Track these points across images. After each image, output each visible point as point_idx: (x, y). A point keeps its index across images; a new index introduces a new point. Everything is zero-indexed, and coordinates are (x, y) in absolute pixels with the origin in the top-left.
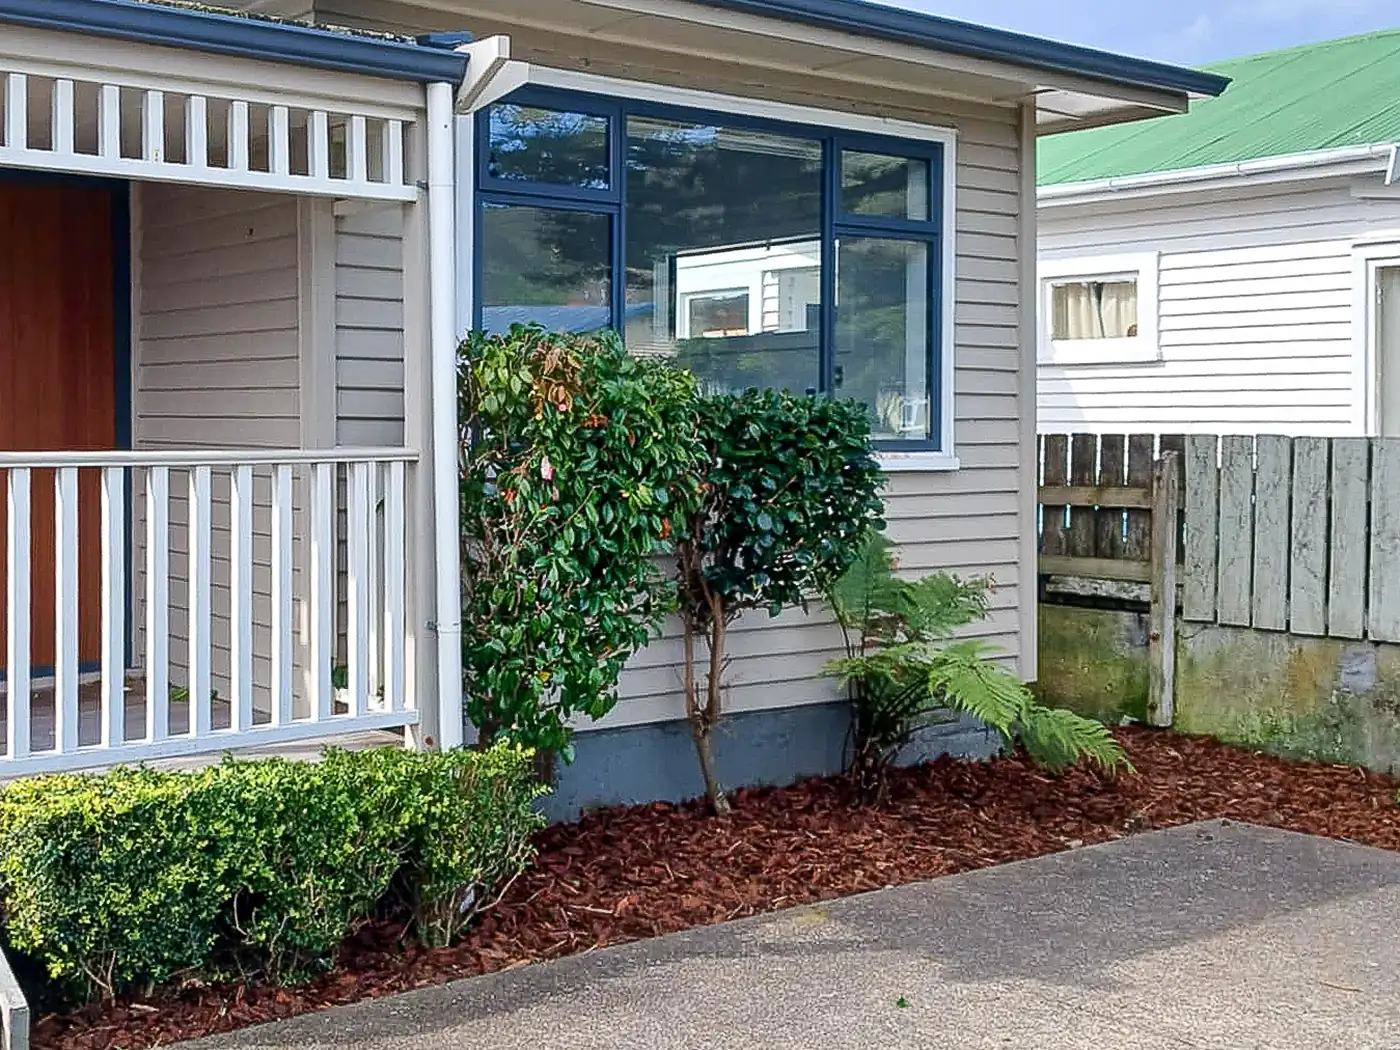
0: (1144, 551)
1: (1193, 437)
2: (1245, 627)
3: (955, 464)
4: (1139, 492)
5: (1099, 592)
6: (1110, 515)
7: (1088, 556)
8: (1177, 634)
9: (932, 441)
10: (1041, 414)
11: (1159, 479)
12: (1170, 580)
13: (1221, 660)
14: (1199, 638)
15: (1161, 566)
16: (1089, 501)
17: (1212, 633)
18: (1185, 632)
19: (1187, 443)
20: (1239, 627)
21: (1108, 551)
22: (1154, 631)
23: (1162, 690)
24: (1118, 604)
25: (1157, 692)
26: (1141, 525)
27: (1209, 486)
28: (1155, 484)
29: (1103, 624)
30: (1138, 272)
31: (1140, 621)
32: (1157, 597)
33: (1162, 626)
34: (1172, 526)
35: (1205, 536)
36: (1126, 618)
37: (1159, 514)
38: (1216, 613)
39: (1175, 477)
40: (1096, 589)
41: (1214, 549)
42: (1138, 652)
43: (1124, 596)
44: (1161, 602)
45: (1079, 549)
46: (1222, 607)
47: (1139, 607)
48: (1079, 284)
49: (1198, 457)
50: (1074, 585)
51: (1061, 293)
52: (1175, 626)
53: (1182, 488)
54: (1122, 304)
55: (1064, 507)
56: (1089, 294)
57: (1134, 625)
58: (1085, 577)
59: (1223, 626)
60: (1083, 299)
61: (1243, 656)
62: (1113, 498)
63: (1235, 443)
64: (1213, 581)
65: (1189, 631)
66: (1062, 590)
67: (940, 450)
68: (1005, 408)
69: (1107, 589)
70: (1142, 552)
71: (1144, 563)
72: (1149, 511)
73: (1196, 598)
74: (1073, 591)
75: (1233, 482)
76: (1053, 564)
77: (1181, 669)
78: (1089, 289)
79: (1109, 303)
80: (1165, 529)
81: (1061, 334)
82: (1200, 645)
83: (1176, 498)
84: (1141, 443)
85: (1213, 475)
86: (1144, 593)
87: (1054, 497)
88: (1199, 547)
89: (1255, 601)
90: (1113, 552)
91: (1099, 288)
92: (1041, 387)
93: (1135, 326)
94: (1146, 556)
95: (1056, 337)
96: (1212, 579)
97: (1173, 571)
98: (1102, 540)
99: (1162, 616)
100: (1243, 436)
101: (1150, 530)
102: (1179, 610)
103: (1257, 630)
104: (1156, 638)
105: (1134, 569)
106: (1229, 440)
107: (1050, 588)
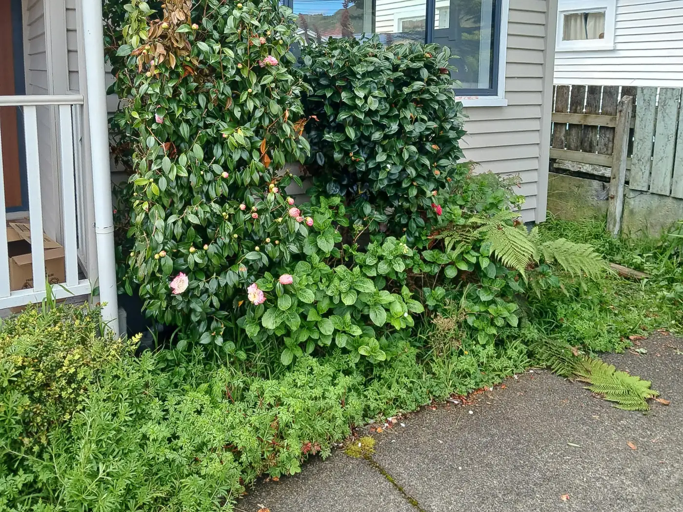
0: (609, 150)
1: (642, 89)
2: (666, 196)
3: (505, 103)
4: (608, 117)
5: (582, 170)
6: (590, 129)
7: (577, 149)
8: (624, 195)
9: (492, 90)
10: (556, 75)
11: (621, 111)
12: (623, 167)
13: (650, 212)
14: (637, 199)
15: (618, 159)
16: (580, 122)
17: (645, 197)
18: (629, 194)
19: (639, 91)
20: (662, 195)
21: (588, 148)
22: (612, 193)
23: (614, 226)
24: (592, 177)
25: (611, 226)
26: (608, 136)
27: (650, 116)
28: (618, 114)
29: (583, 186)
30: (606, 8)
31: (604, 187)
32: (615, 175)
33: (617, 191)
34: (626, 138)
35: (646, 144)
36: (596, 184)
37: (619, 130)
38: (649, 186)
39: (630, 111)
40: (580, 168)
41: (650, 151)
42: (602, 203)
43: (596, 173)
44: (617, 178)
45: (572, 146)
46: (653, 184)
47: (604, 179)
48: (577, 14)
49: (644, 100)
50: (569, 166)
51: (568, 18)
52: (624, 191)
53: (634, 116)
54: (597, 24)
55: (566, 124)
56: (581, 18)
57: (600, 189)
58: (574, 160)
59: (652, 194)
60: (579, 21)
61: (663, 212)
62: (592, 121)
63: (668, 92)
64: (649, 168)
65: (632, 194)
66: (562, 167)
67: (497, 95)
68: (537, 71)
69: (586, 169)
70: (607, 150)
71: (608, 156)
72: (614, 129)
73: (637, 178)
74: (567, 168)
75: (665, 114)
76: (558, 153)
77: (625, 214)
78: (581, 16)
79: (591, 23)
80: (622, 139)
81: (567, 37)
82: (637, 203)
83: (629, 122)
84: (610, 91)
85: (653, 111)
86: (608, 173)
87: (560, 119)
88: (641, 148)
89: (674, 183)
90: (590, 149)
91: (586, 16)
92: (556, 62)
93: (603, 34)
94: (609, 152)
95: (564, 39)
96: (648, 167)
97: (625, 162)
98: (585, 142)
99: (617, 186)
100: (673, 89)
101: (613, 139)
102: (627, 183)
103: (675, 198)
104: (612, 198)
105: (603, 159)
106: (664, 90)
107: (556, 165)
